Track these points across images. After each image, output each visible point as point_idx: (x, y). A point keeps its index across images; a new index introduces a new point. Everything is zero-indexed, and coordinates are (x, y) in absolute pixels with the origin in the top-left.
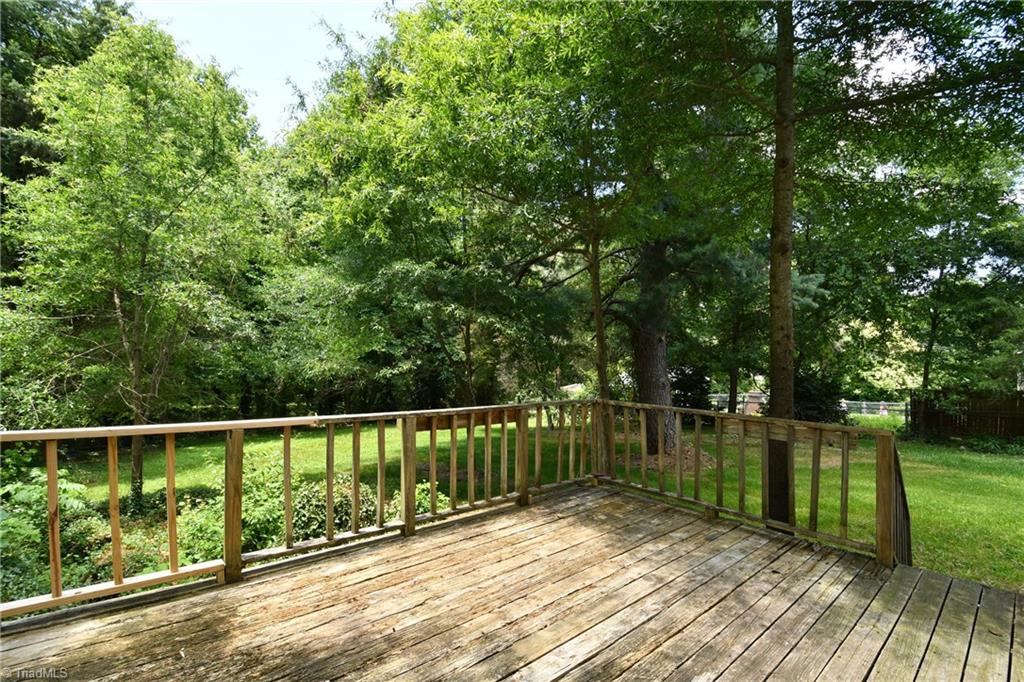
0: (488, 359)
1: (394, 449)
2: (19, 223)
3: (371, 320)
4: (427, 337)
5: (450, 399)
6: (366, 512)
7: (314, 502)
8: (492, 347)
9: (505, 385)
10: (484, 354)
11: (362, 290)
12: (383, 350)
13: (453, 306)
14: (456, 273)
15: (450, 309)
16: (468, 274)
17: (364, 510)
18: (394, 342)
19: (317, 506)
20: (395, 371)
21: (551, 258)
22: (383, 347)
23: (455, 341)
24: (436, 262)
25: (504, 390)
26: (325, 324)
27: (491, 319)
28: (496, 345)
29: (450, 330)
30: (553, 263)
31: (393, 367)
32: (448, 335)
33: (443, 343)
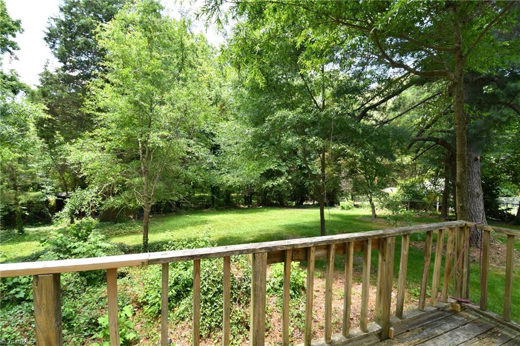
0: (334, 173)
1: (278, 224)
2: (92, 106)
3: (262, 151)
4: (300, 161)
5: (311, 195)
6: (246, 288)
7: (211, 278)
8: (336, 166)
9: (344, 189)
10: (332, 170)
11: (256, 132)
12: (276, 168)
13: (314, 138)
14: (317, 115)
15: (312, 140)
16: (325, 115)
17: (245, 286)
18: (282, 164)
19: (213, 280)
20: (275, 183)
21: (383, 105)
22: (276, 167)
23: (315, 163)
24: (303, 108)
25: (343, 191)
26: (239, 154)
27: (343, 146)
28: (340, 165)
29: (312, 157)
30: (384, 108)
31: (274, 180)
32: (311, 160)
33: (307, 164)
